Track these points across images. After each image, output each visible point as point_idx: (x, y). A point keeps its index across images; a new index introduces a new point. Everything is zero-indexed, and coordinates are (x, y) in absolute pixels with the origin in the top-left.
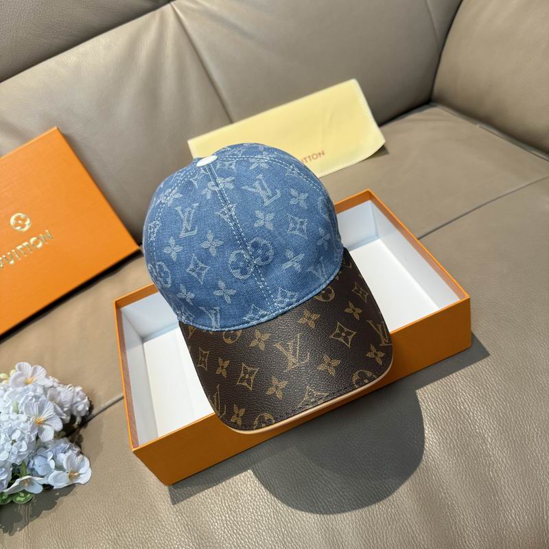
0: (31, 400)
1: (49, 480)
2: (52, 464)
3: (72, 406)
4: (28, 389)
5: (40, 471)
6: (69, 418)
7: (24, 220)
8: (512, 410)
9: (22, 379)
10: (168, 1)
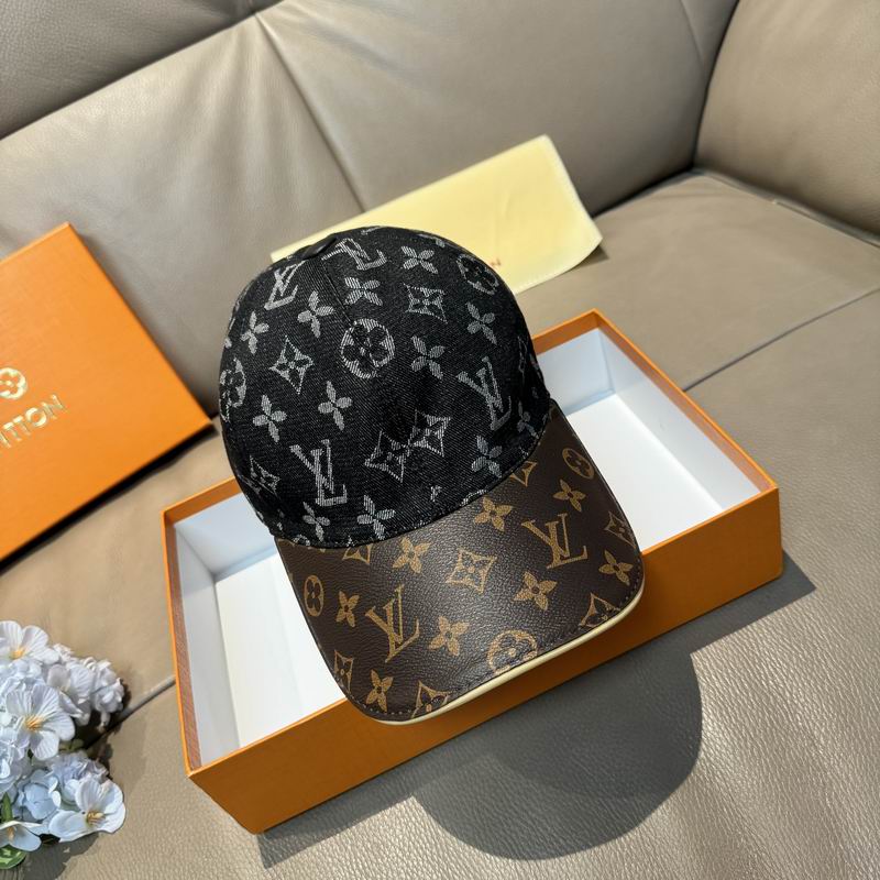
0: (19, 687)
1: (51, 828)
2: (56, 798)
3: (92, 694)
4: (14, 668)
5: (35, 810)
6: (87, 716)
7: (16, 380)
8: (859, 686)
9: (3, 651)
10: (252, 11)
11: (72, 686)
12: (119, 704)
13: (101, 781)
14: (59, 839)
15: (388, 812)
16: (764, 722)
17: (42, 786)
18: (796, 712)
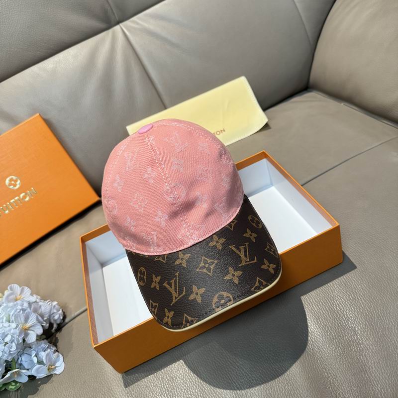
0: (20, 312)
1: (33, 372)
2: (35, 360)
3: (50, 316)
4: (17, 304)
5: (26, 365)
6: (48, 325)
7: (16, 181)
8: (375, 309)
9: (12, 297)
10: (118, 23)
12: (61, 320)
13: (54, 353)
14: (36, 377)
15: (177, 363)
17: (29, 354)
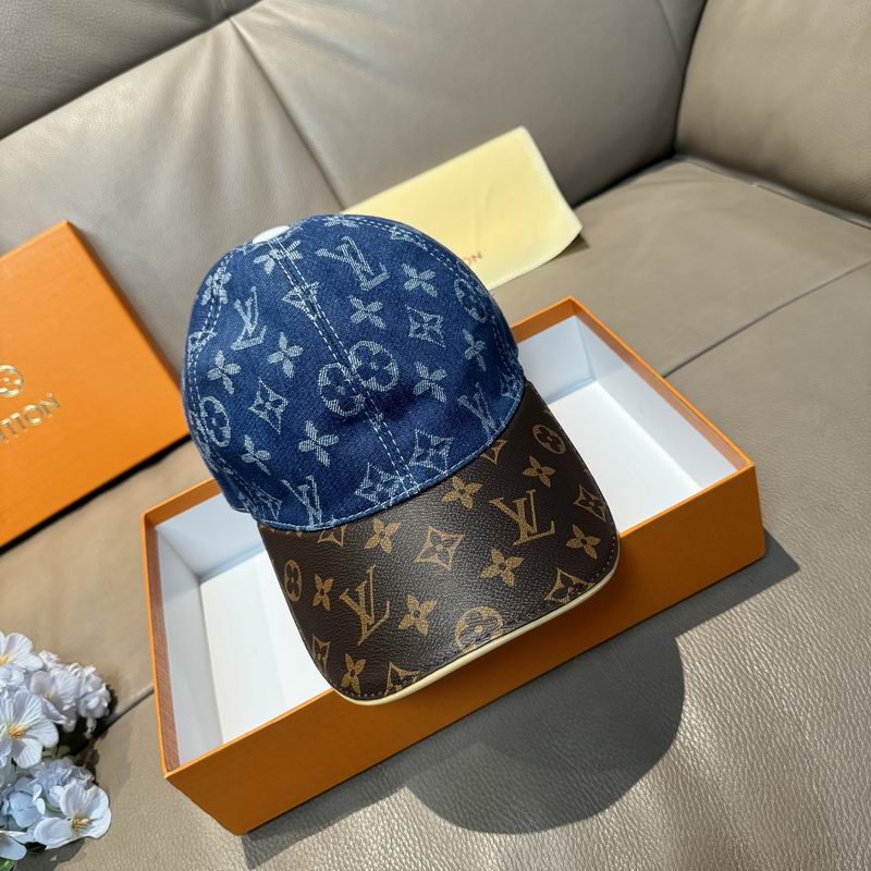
1: (36, 836)
2: (41, 805)
3: (77, 701)
5: (20, 821)
6: (73, 722)
10: (227, 15)
11: (56, 692)
12: (105, 709)
13: (87, 788)
14: (45, 846)
16: (748, 707)
17: (27, 794)
18: (781, 698)
